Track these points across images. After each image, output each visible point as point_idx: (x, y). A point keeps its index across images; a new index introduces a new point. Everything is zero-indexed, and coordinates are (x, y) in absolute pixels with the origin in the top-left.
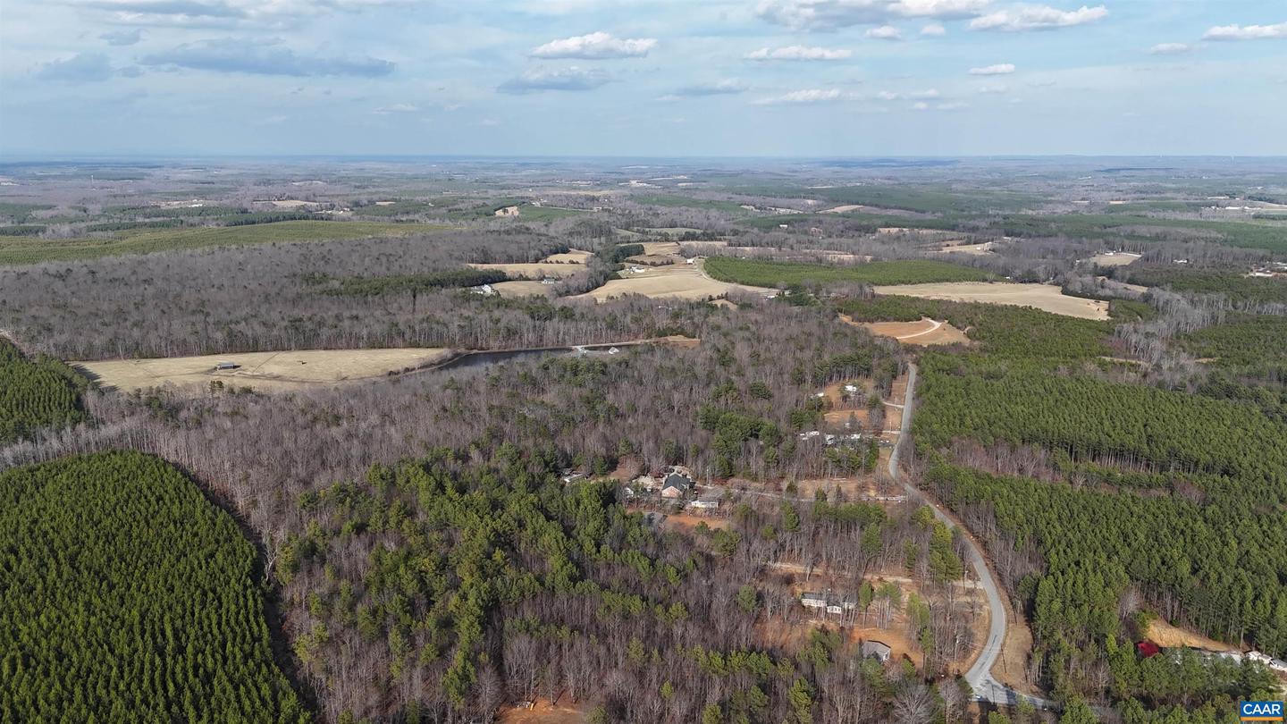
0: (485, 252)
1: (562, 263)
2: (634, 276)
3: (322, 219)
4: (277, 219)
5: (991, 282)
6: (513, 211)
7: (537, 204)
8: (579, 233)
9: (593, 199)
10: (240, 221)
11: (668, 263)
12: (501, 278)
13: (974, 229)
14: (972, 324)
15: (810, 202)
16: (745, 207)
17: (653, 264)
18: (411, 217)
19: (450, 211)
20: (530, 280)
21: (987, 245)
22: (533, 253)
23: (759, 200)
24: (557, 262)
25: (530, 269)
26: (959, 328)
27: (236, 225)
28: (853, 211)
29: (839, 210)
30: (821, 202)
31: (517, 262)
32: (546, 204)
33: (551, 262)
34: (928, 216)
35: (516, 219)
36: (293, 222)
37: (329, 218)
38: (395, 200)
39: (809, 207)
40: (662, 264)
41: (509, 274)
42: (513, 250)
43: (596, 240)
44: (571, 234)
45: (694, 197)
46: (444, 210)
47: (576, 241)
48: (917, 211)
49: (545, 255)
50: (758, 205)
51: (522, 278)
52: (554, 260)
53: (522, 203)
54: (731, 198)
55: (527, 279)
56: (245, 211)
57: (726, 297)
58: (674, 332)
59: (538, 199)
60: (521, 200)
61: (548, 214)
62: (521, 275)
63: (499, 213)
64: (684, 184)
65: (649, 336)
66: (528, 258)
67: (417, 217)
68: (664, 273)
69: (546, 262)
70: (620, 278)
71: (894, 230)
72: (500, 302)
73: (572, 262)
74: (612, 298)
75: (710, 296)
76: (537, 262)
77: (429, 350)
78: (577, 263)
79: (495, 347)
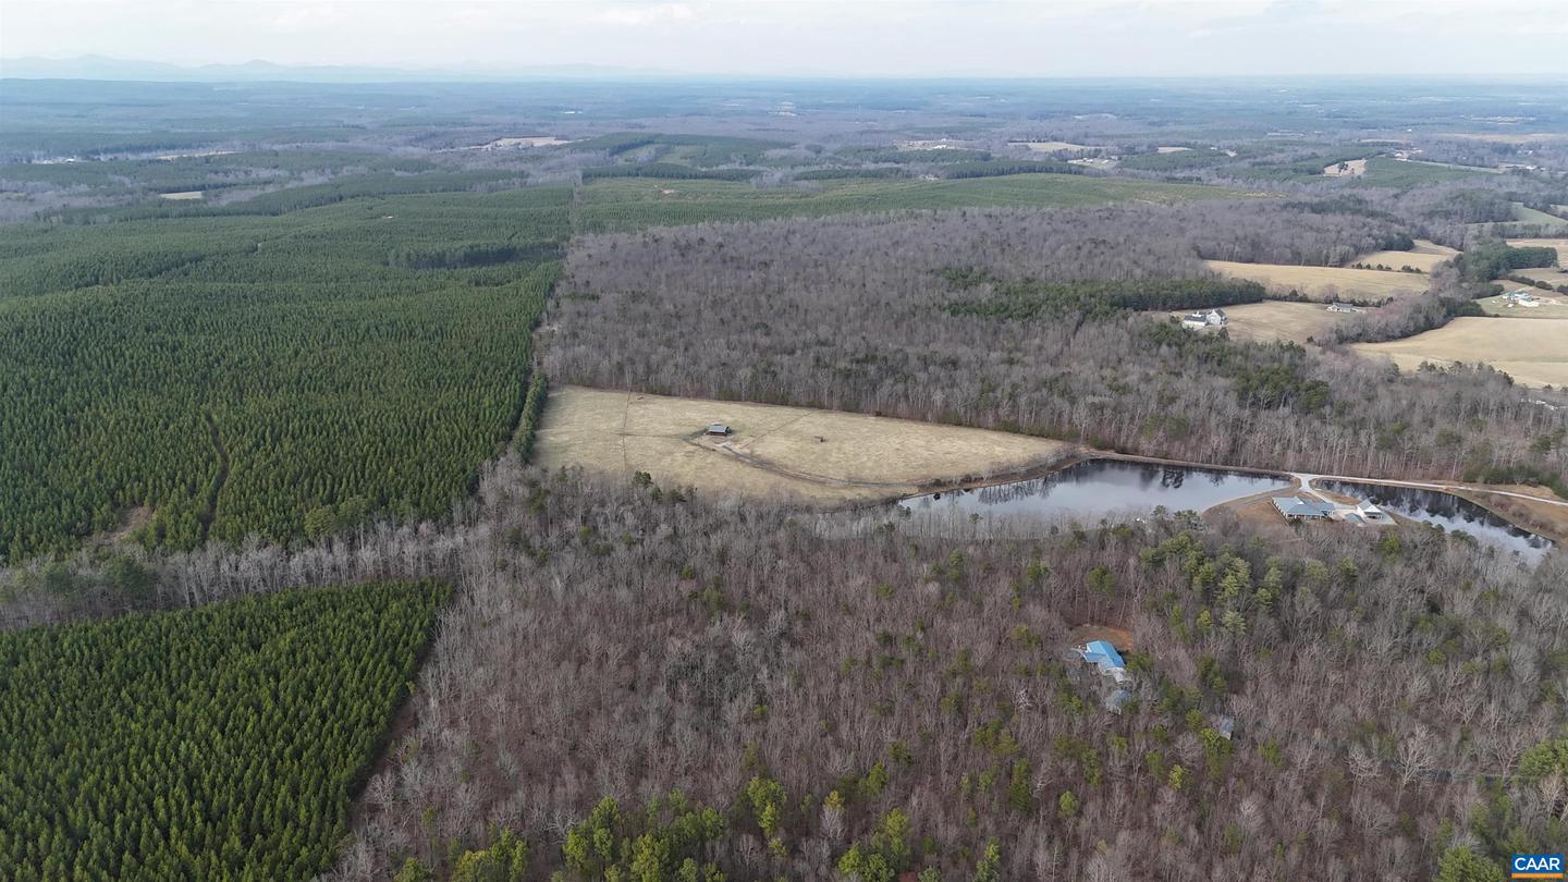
1: (1389, 269)
2: (1513, 312)
3: (1070, 172)
4: (1011, 172)
6: (1357, 167)
7: (1402, 156)
8: (1447, 214)
9: (1506, 151)
10: (964, 171)
18: (1195, 173)
19: (1254, 165)
22: (1335, 255)
24: (1380, 268)
25: (1312, 278)
27: (958, 177)
31: (1308, 263)
32: (1418, 158)
33: (1368, 267)
35: (1355, 182)
36: (1028, 176)
37: (1079, 171)
41: (1271, 289)
42: (1307, 242)
43: (1473, 229)
44: (1431, 215)
46: (1245, 164)
47: (1438, 228)
49: (1360, 250)
51: (1295, 297)
52: (1374, 264)
53: (1376, 155)
55: (1304, 299)
56: (986, 158)
58: (1533, 477)
61: (1405, 182)
62: (1294, 293)
63: (1332, 170)
66: (1327, 257)
67: (1202, 173)
69: (1360, 267)
70: (1480, 314)
72: (1216, 353)
73: (1407, 269)
74: (1432, 367)
76: (1341, 266)
77: (1032, 441)
78: (1418, 271)
79: (1148, 446)
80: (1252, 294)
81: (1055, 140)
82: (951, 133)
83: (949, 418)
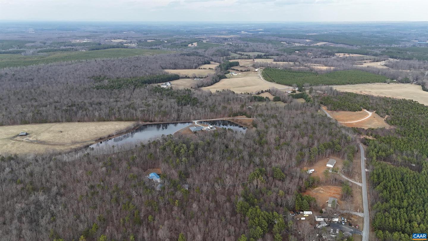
1: (206, 69)
2: (232, 77)
3: (125, 48)
4: (108, 48)
5: (388, 83)
6: (195, 44)
7: (205, 41)
8: (216, 55)
9: (225, 39)
10: (94, 48)
11: (247, 71)
13: (376, 55)
14: (388, 114)
15: (307, 40)
16: (283, 43)
17: (241, 71)
18: (158, 47)
19: (172, 44)
21: (383, 63)
23: (288, 39)
24: (204, 69)
25: (190, 72)
26: (381, 116)
27: (92, 50)
28: (324, 45)
29: (319, 44)
30: (311, 41)
31: (188, 69)
32: (208, 42)
33: (202, 69)
34: (355, 48)
35: (195, 48)
36: (113, 49)
37: (127, 47)
38: (154, 39)
39: (307, 43)
40: (245, 71)
41: (181, 76)
43: (222, 58)
44: (213, 55)
45: (264, 38)
46: (169, 44)
47: (214, 58)
48: (350, 45)
49: (199, 65)
50: (287, 42)
52: (203, 68)
53: (199, 41)
54: (277, 39)
55: (189, 78)
56: (100, 44)
57: (269, 91)
58: (242, 114)
59: (205, 39)
61: (206, 47)
62: (186, 76)
63: (190, 45)
64: (261, 32)
65: (230, 116)
66: (192, 67)
68: (245, 76)
69: (200, 69)
70: (226, 78)
71: (342, 55)
72: (170, 93)
73: (210, 69)
74: (218, 91)
75: (262, 91)
76: (196, 69)
78: (212, 69)
79: (157, 119)
80: (176, 77)
81: (119, 39)
82: (88, 37)
83: (101, 119)
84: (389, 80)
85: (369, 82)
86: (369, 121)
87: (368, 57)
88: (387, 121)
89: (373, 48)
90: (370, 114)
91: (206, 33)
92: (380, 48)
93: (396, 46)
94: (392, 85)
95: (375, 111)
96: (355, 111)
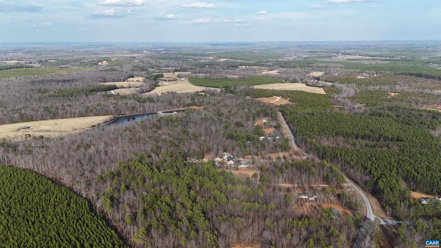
0: (104, 78)
1: (134, 81)
2: (165, 85)
5: (284, 83)
6: (105, 62)
7: (113, 60)
8: (135, 70)
11: (175, 80)
12: (115, 88)
13: (269, 66)
14: (289, 97)
16: (189, 60)
17: (169, 81)
18: (66, 66)
19: (80, 63)
20: (125, 88)
21: (276, 71)
22: (122, 78)
23: (193, 57)
24: (132, 81)
26: (286, 99)
28: (226, 60)
29: (222, 60)
30: (214, 58)
32: (116, 60)
33: (130, 81)
34: (251, 62)
39: (211, 59)
40: (173, 80)
41: (117, 86)
42: (114, 77)
43: (143, 72)
45: (170, 56)
46: (78, 63)
48: (247, 60)
50: (194, 59)
51: (122, 87)
52: (131, 80)
54: (183, 57)
57: (203, 92)
58: (192, 105)
59: (112, 58)
60: (106, 59)
61: (119, 63)
63: (100, 63)
64: (163, 52)
66: (121, 80)
67: (68, 66)
68: (175, 84)
69: (128, 81)
70: (159, 86)
71: (244, 67)
73: (137, 81)
75: (197, 92)
76: (124, 81)
77: (103, 116)
78: (139, 81)
79: (128, 114)
81: (12, 60)
84: (284, 81)
85: (271, 83)
86: (279, 101)
87: (265, 68)
88: (290, 101)
89: (266, 62)
90: (279, 98)
91: (106, 53)
92: (271, 61)
93: (282, 60)
94: (286, 84)
95: (281, 97)
96: (269, 97)
